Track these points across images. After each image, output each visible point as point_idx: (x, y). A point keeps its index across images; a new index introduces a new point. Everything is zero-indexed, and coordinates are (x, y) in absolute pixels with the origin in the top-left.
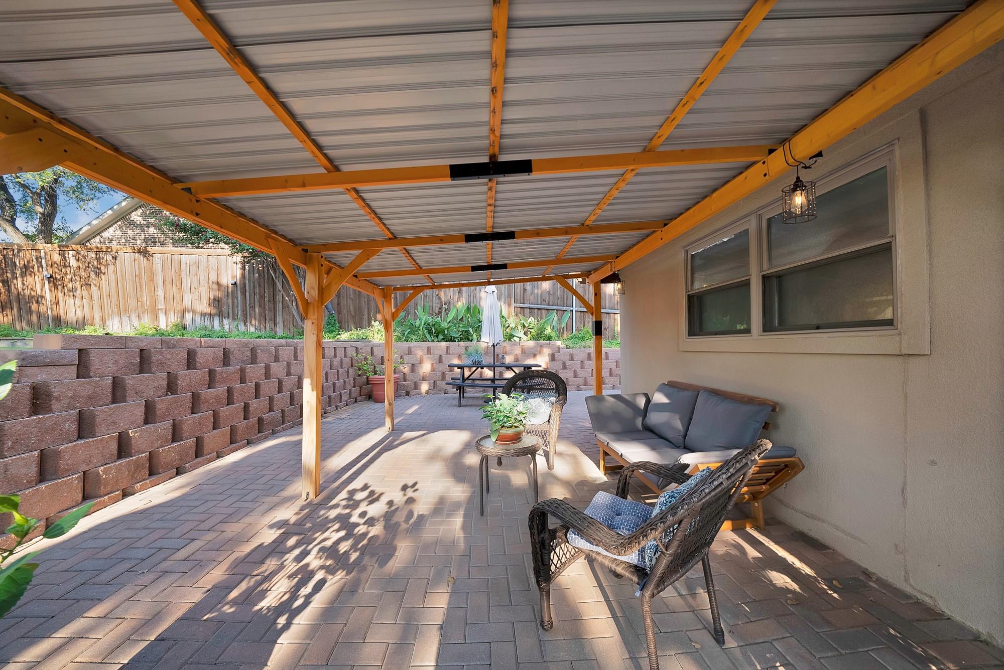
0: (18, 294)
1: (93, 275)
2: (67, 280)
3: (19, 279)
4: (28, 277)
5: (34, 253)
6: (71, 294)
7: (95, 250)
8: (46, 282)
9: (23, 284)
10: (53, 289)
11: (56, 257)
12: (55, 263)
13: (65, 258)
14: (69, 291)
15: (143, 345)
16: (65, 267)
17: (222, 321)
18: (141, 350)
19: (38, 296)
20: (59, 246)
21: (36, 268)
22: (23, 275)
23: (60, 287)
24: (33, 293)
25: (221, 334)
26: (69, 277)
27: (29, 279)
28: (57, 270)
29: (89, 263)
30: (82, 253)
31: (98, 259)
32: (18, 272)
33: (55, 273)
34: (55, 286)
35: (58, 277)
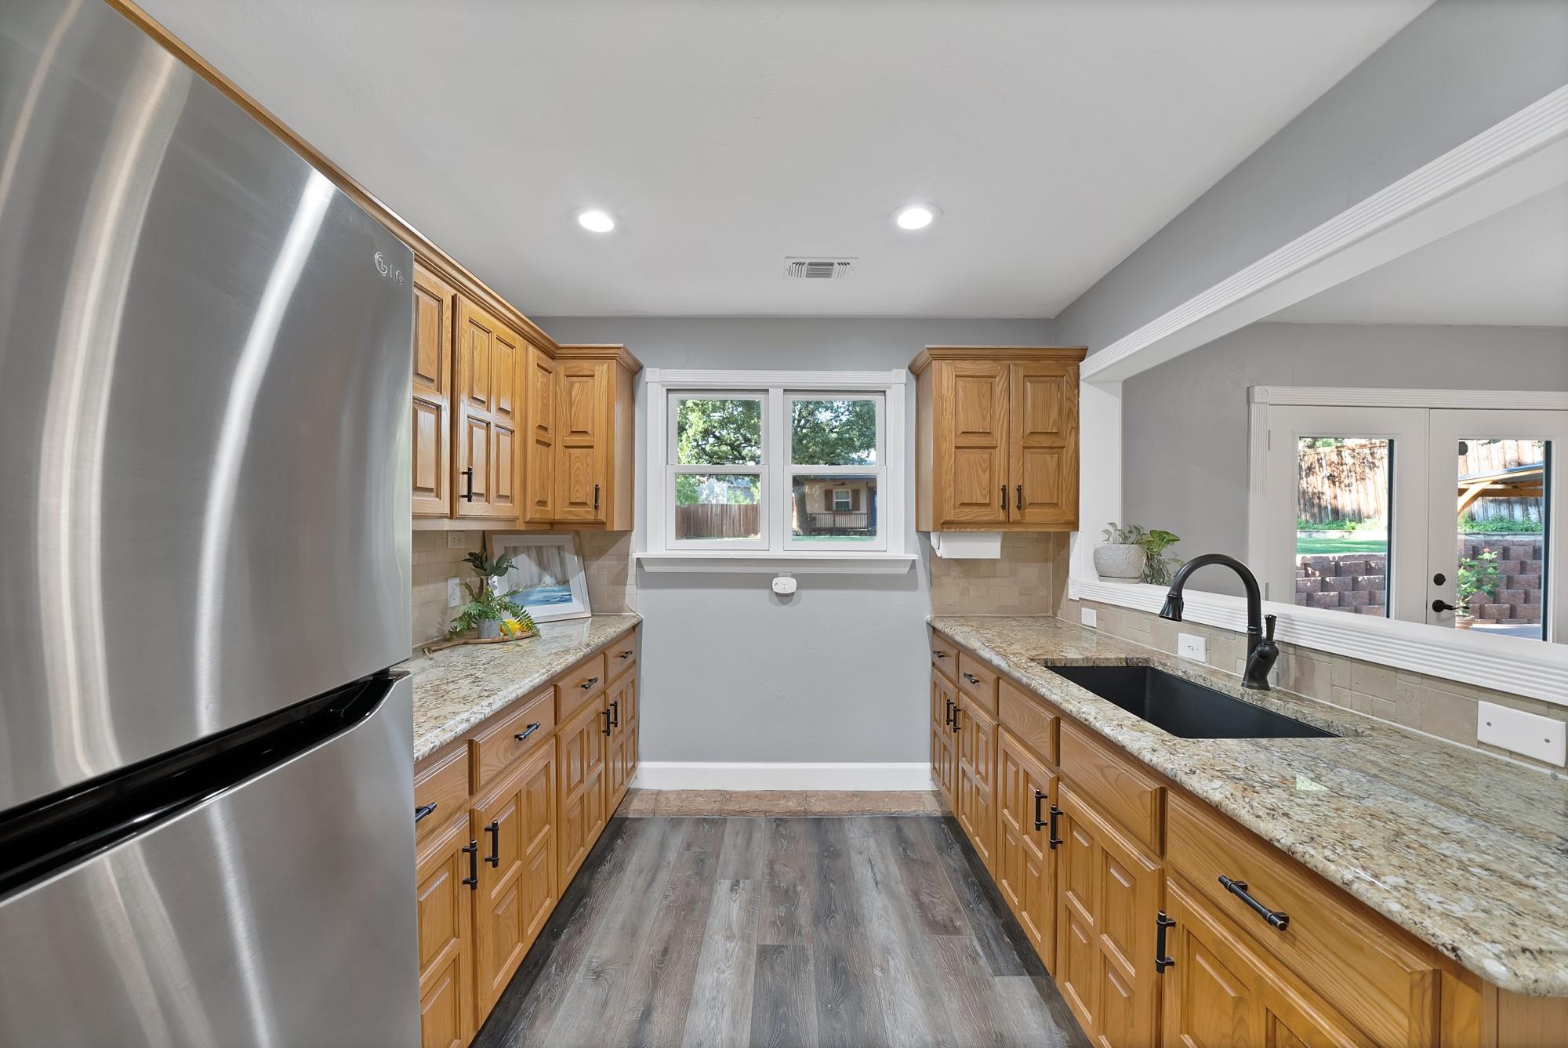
0: (1304, 491)
1: (1367, 470)
2: (1343, 477)
3: (1305, 479)
4: (1311, 476)
5: (1316, 457)
6: (1347, 488)
7: (1369, 446)
8: (1326, 480)
9: (1308, 483)
10: (1331, 485)
11: (1335, 458)
12: (1333, 462)
13: (1342, 457)
14: (1346, 486)
15: (1474, 544)
16: (1342, 465)
17: (1527, 510)
18: (1473, 547)
19: (1319, 493)
20: (1337, 447)
21: (1317, 468)
22: (1307, 475)
23: (1337, 484)
24: (1315, 491)
25: (1525, 526)
26: (1345, 473)
27: (1311, 478)
28: (1335, 469)
29: (1363, 459)
30: (1357, 451)
31: (1372, 454)
32: (1304, 474)
33: (1334, 471)
34: (1334, 483)
35: (1336, 474)
